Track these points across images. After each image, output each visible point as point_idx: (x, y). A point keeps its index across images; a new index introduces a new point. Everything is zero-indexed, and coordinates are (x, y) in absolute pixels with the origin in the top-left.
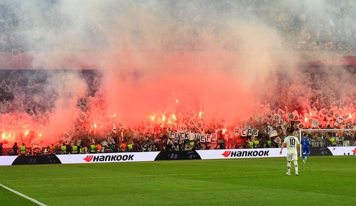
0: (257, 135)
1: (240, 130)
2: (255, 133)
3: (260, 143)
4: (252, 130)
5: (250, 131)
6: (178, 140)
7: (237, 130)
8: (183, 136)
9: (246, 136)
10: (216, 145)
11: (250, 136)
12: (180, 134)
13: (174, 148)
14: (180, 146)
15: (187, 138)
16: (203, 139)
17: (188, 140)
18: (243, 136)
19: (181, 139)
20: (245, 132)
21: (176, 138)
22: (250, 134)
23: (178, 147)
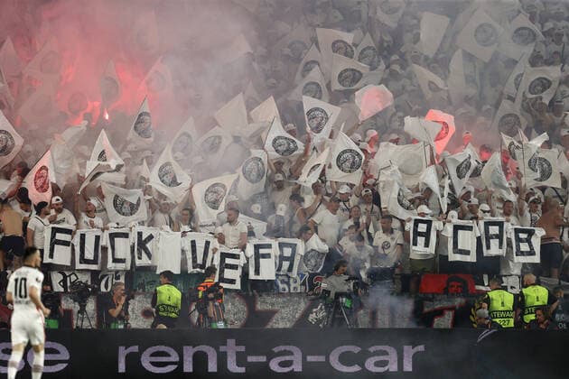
0: (536, 259)
1: (437, 225)
2: (524, 247)
3: (552, 299)
4: (509, 228)
5: (494, 230)
6: (94, 274)
7: (422, 228)
8: (123, 248)
9: (472, 258)
10: (303, 306)
11: (497, 258)
12: (105, 241)
13: (69, 312)
14: (105, 302)
15: (144, 261)
16: (228, 274)
17: (150, 270)
18: (454, 257)
19: (111, 265)
20: (467, 240)
21: (83, 260)
22: (495, 250)
23: (91, 306)
